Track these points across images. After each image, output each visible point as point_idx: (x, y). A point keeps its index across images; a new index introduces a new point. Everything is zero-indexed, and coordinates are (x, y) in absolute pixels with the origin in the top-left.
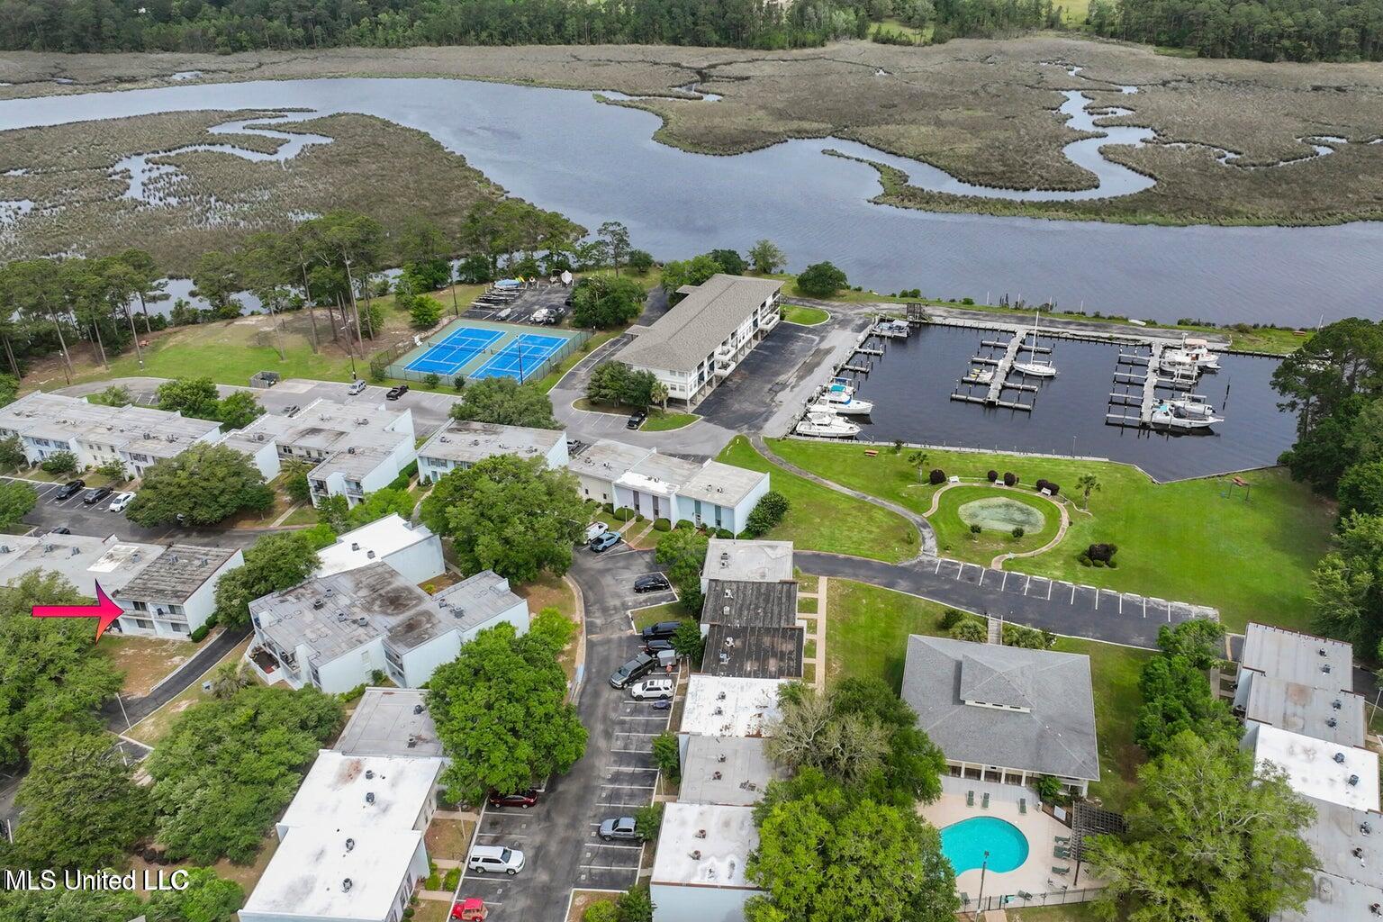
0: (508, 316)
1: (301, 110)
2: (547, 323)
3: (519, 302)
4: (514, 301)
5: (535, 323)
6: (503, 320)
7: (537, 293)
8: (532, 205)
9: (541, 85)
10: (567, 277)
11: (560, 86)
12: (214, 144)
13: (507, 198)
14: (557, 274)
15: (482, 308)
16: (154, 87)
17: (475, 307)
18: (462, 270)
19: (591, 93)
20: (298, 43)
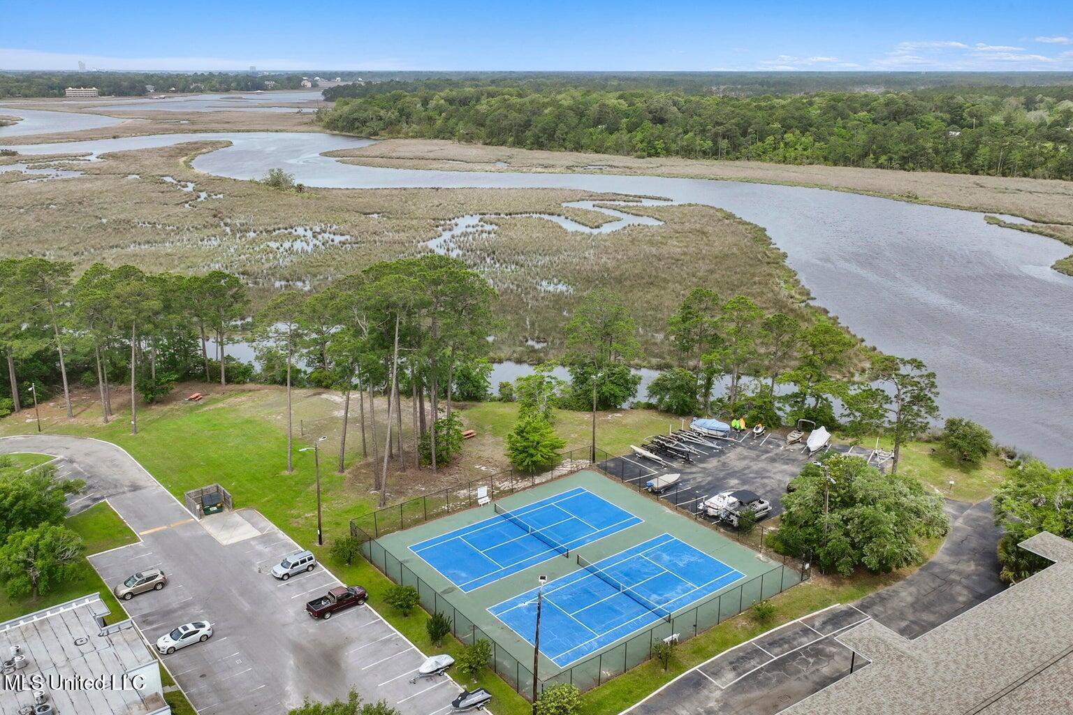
0: (668, 488)
1: (659, 199)
2: (723, 523)
3: (712, 463)
4: (703, 460)
5: (706, 516)
6: (656, 493)
7: (753, 454)
8: (835, 319)
9: (925, 202)
10: (819, 437)
11: (947, 206)
12: (553, 214)
13: (808, 305)
14: (807, 428)
15: (645, 459)
16: (560, 172)
17: (634, 454)
19: (983, 215)
20: (705, 154)
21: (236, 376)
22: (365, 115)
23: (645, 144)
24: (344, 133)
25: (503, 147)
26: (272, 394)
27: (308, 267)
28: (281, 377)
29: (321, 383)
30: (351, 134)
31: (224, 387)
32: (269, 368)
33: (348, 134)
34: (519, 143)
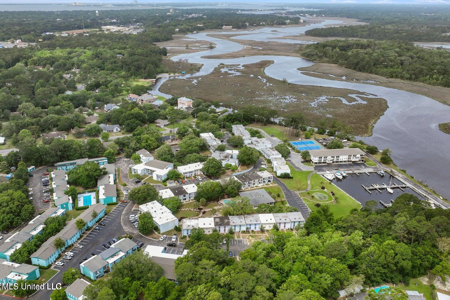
5: (323, 145)
6: (319, 142)
17: (320, 139)
18: (328, 132)
20: (407, 79)
21: (275, 123)
22: (313, 53)
23: (390, 74)
24: (306, 58)
25: (350, 69)
26: (279, 127)
27: (288, 106)
28: (280, 124)
29: (285, 126)
30: (308, 59)
31: (273, 125)
32: (279, 123)
33: (307, 58)
34: (355, 69)
